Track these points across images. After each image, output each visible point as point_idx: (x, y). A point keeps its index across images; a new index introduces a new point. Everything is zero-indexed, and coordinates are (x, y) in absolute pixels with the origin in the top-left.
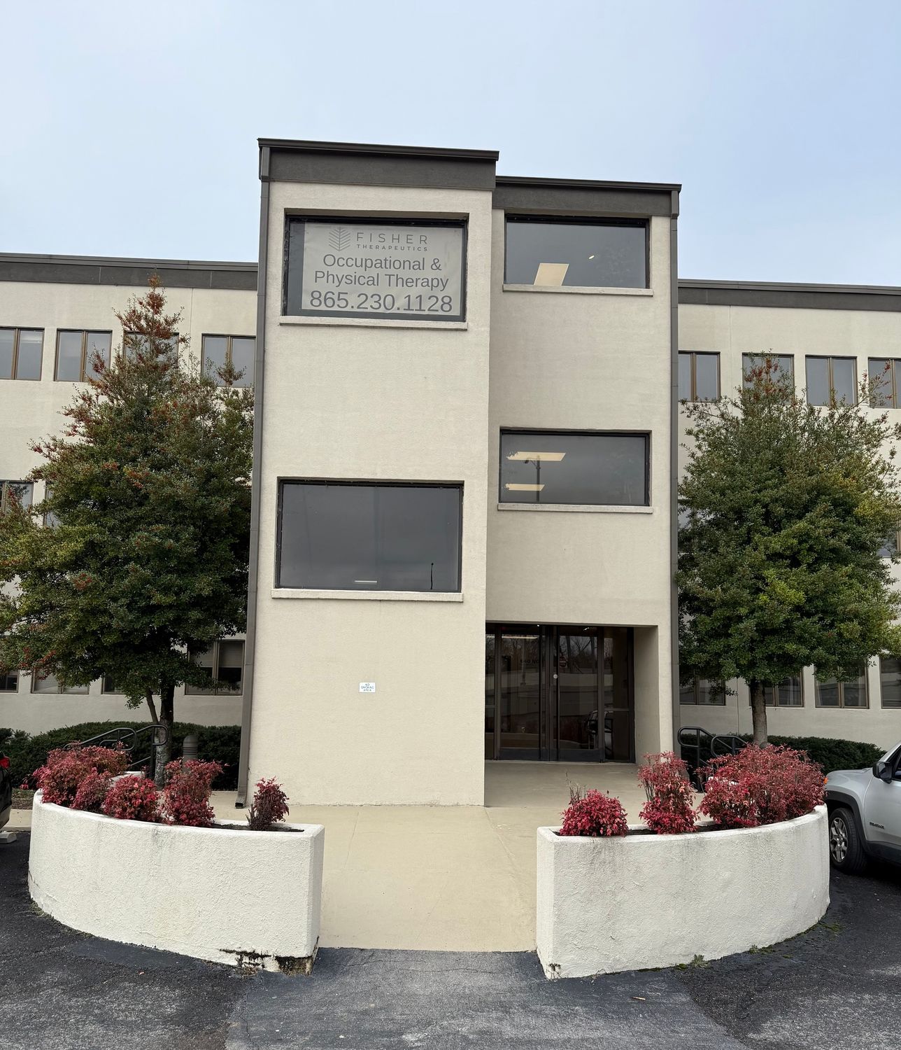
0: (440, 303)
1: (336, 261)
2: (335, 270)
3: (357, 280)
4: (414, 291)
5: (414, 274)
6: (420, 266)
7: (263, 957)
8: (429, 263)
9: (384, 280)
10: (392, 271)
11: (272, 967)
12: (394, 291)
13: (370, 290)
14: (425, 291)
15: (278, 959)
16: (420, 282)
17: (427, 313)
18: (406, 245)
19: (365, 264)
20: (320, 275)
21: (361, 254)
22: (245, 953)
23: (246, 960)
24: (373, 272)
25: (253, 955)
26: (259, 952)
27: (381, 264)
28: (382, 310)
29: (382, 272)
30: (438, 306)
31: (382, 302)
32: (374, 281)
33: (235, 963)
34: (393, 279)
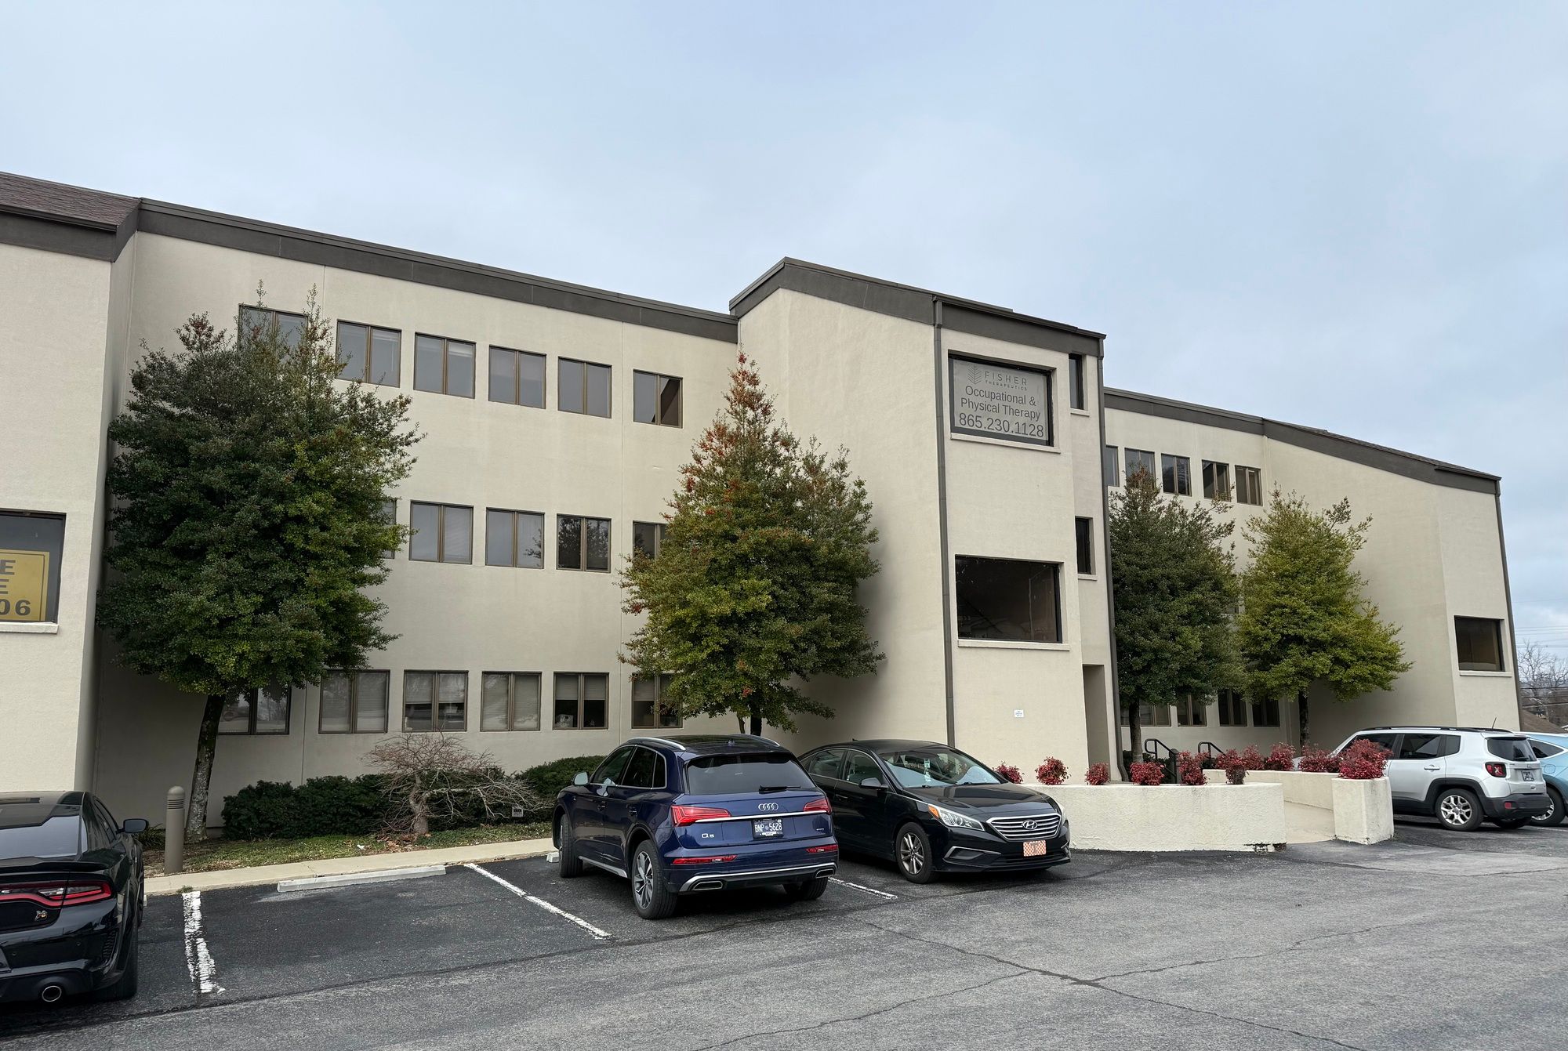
0: (1036, 430)
1: (973, 392)
2: (972, 398)
3: (986, 408)
4: (1022, 420)
5: (1020, 407)
6: (1022, 401)
7: (1266, 845)
8: (1028, 399)
9: (1002, 409)
10: (1007, 403)
11: (1271, 849)
12: (1009, 418)
13: (994, 416)
14: (1027, 420)
15: (1274, 845)
16: (1024, 413)
17: (1029, 436)
18: (1015, 385)
19: (991, 396)
20: (964, 401)
21: (988, 388)
22: (1258, 845)
23: (1258, 848)
24: (995, 402)
25: (1262, 845)
26: (1264, 843)
27: (1001, 397)
28: (1002, 432)
29: (1001, 403)
30: (1035, 433)
31: (1002, 425)
32: (996, 410)
33: (1253, 850)
34: (1008, 408)
